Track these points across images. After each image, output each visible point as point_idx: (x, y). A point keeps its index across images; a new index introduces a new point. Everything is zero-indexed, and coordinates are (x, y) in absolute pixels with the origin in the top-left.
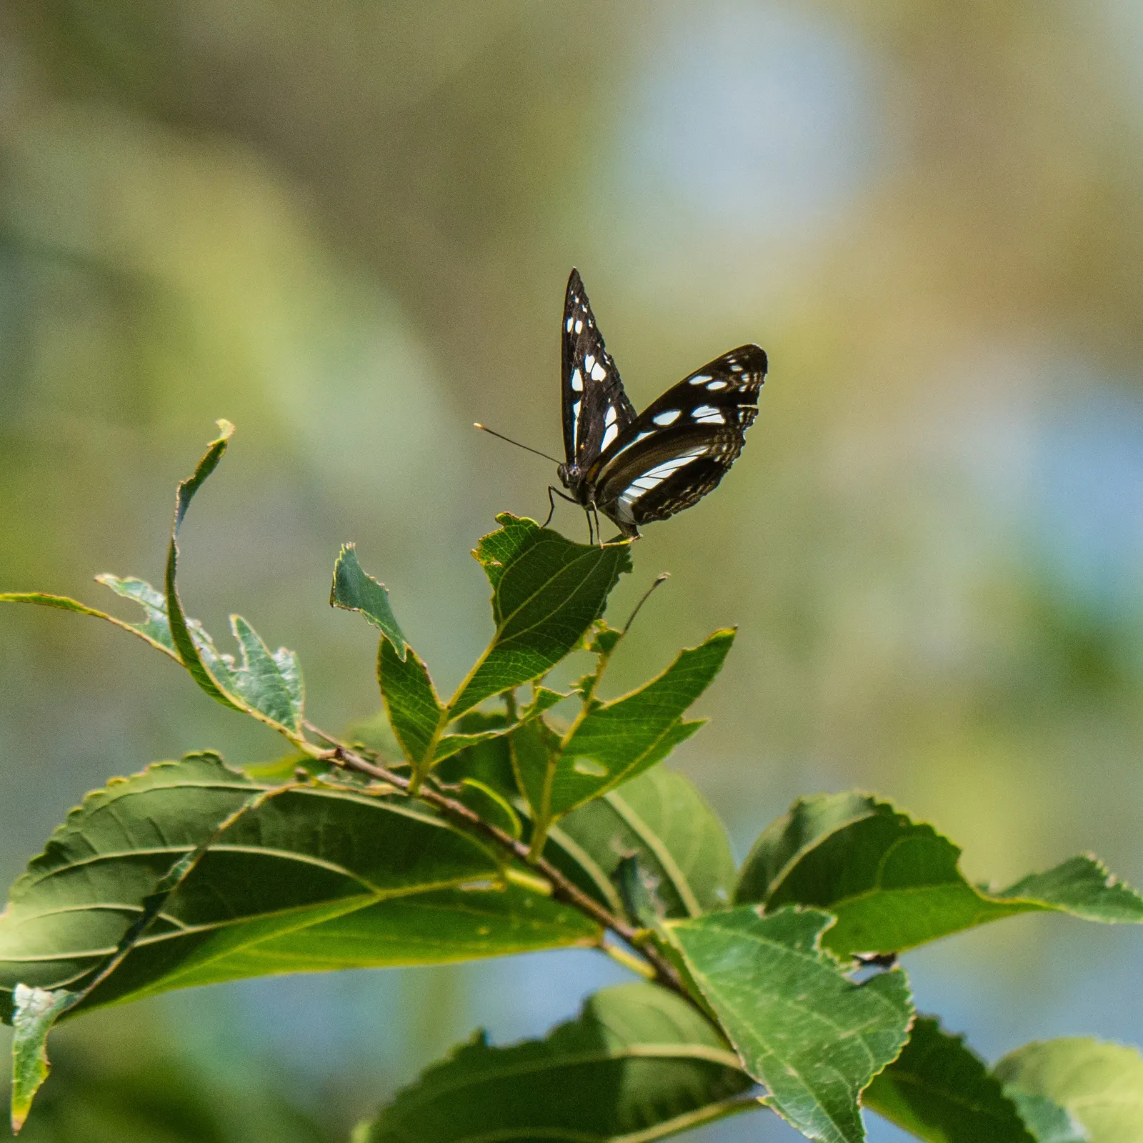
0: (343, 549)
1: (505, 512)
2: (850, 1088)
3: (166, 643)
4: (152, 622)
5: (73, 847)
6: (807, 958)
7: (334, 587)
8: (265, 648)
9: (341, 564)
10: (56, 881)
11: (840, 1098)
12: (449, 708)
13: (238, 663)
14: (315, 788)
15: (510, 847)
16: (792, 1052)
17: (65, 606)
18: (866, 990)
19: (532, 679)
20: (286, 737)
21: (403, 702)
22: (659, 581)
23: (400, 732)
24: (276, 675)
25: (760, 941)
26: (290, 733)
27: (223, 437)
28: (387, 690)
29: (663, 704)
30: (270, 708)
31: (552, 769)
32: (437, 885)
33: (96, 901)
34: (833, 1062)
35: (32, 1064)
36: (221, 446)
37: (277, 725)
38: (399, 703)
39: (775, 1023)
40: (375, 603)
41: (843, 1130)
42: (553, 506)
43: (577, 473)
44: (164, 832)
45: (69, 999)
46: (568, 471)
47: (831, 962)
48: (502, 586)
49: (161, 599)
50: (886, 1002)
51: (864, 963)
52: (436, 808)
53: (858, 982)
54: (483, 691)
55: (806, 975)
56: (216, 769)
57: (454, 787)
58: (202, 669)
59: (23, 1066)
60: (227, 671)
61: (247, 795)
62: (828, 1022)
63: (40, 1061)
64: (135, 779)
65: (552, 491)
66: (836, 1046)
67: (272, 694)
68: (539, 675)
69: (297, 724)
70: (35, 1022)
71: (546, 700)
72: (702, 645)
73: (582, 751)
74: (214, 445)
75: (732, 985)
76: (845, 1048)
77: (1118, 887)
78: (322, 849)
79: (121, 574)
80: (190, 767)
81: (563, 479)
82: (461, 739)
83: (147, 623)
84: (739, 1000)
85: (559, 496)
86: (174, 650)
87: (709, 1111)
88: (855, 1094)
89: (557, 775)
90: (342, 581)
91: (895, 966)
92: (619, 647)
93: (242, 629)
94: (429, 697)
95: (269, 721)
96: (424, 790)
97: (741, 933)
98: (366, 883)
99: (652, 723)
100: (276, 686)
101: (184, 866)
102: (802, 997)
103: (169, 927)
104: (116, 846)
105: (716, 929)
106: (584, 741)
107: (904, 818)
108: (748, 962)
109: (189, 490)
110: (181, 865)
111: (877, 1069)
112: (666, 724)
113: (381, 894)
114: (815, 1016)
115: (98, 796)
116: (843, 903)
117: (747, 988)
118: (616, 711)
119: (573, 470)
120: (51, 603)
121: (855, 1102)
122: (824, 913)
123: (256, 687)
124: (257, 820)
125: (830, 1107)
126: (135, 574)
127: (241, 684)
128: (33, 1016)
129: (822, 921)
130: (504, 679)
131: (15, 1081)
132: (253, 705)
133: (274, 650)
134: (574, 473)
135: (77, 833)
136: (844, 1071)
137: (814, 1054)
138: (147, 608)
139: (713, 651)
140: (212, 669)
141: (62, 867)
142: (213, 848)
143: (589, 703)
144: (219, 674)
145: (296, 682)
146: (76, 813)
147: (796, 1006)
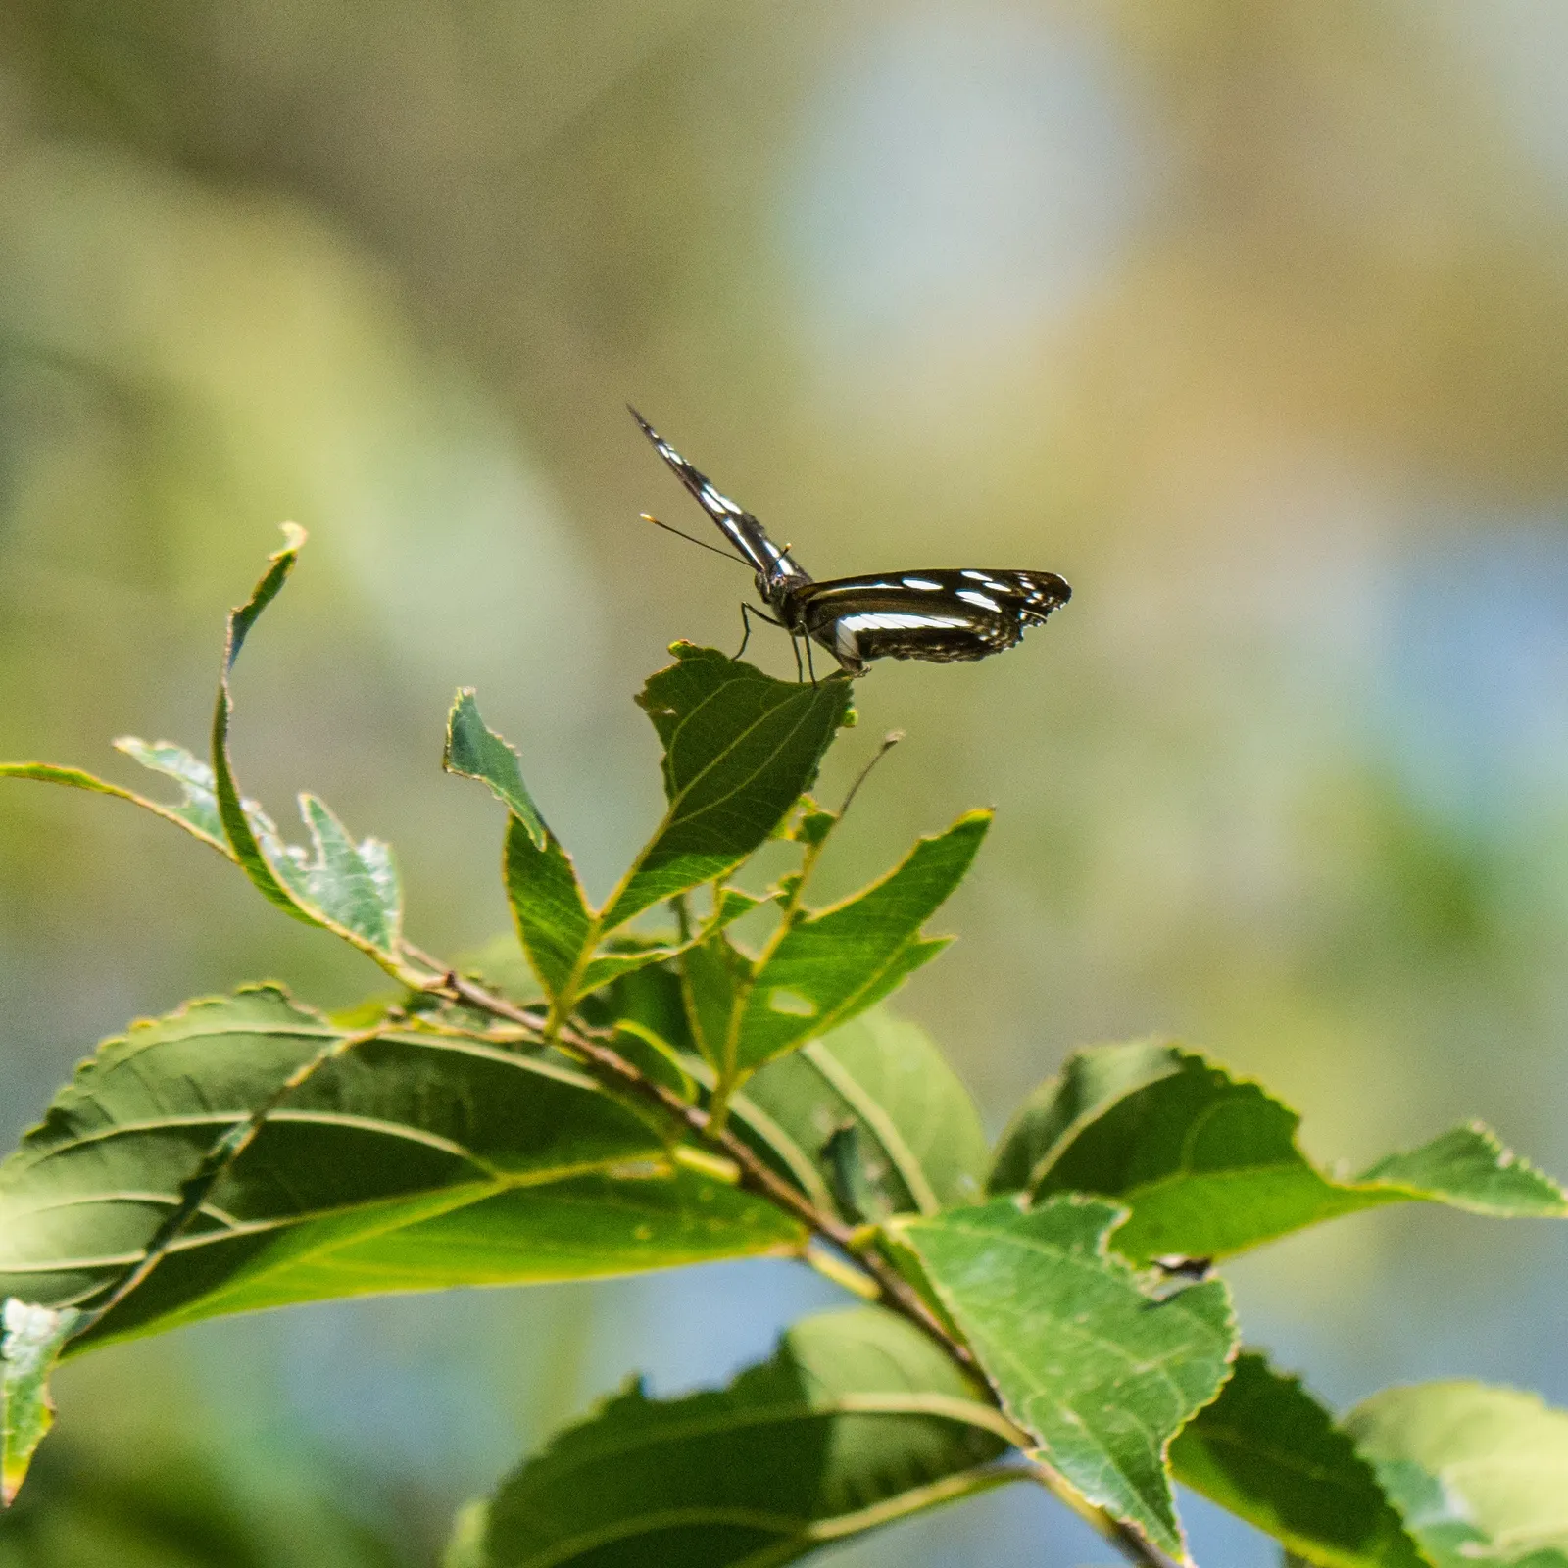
0: (460, 695)
1: (683, 640)
2: (1150, 1438)
3: (213, 831)
4: (193, 804)
5: (83, 1115)
6: (1090, 1266)
7: (449, 745)
8: (348, 840)
9: (457, 715)
10: (60, 1161)
11: (1137, 1452)
12: (602, 917)
13: (312, 859)
14: (415, 1032)
15: (680, 1116)
16: (1070, 1393)
17: (73, 781)
18: (1170, 1308)
19: (717, 876)
20: (375, 960)
21: (537, 909)
22: (888, 745)
23: (534, 953)
24: (364, 876)
25: (1024, 1243)
26: (382, 954)
27: (291, 547)
28: (517, 894)
29: (892, 915)
30: (355, 920)
31: (740, 1006)
32: (581, 1168)
33: (115, 1187)
34: (1128, 1403)
35: (30, 1409)
36: (287, 561)
37: (365, 943)
38: (531, 911)
39: (1046, 1352)
40: (502, 769)
41: (1143, 1494)
42: (748, 631)
43: (782, 583)
44: (208, 1093)
45: (81, 1321)
46: (770, 581)
47: (1121, 1271)
48: (676, 745)
49: (205, 773)
50: (1198, 1323)
51: (1169, 1271)
52: (580, 1059)
53: (1159, 1296)
54: (649, 894)
55: (1087, 1289)
56: (279, 1008)
57: (605, 1033)
58: (263, 866)
59: (17, 1412)
60: (297, 869)
61: (322, 1044)
62: (1118, 1350)
63: (42, 1406)
64: (168, 1023)
65: (747, 610)
66: (1131, 1382)
67: (357, 902)
68: (727, 871)
69: (393, 942)
70: (34, 1352)
71: (733, 907)
72: (946, 832)
73: (783, 980)
74: (279, 558)
75: (986, 1303)
76: (1145, 1385)
77: (1514, 1168)
78: (425, 1118)
79: (149, 737)
80: (243, 1005)
81: (762, 590)
82: (616, 962)
83: (186, 805)
84: (996, 1323)
85: (756, 616)
86: (223, 841)
87: (951, 1485)
88: (1158, 1445)
89: (748, 1014)
90: (459, 737)
91: (1211, 1275)
92: (834, 837)
93: (316, 813)
94: (575, 903)
95: (355, 937)
96: (564, 1033)
97: (997, 1233)
98: (484, 1165)
99: (880, 941)
100: (363, 891)
101: (237, 1138)
102: (1083, 1318)
103: (214, 1224)
104: (142, 1115)
105: (963, 1228)
106: (783, 967)
107: (1220, 1074)
108: (1008, 1272)
109: (244, 620)
110: (231, 1139)
111: (1187, 1412)
112: (896, 942)
113: (504, 1181)
114: (1103, 1344)
115: (118, 1045)
116: (1138, 1192)
117: (1006, 1307)
118: (827, 925)
119: (776, 579)
120: (53, 777)
121: (1159, 1456)
122: (1110, 1204)
123: (336, 893)
124: (336, 1078)
125: (1126, 1465)
126: (169, 738)
127: (315, 888)
128: (29, 1344)
129: (1108, 1216)
130: (677, 876)
131: (6, 1432)
132: (332, 916)
133: (360, 841)
134: (778, 583)
135: (88, 1097)
136: (1144, 1415)
137: (1101, 1393)
138: (187, 786)
139: (963, 841)
140: (277, 865)
141: (68, 1143)
142: (277, 1115)
143: (789, 914)
144: (287, 874)
145: (389, 885)
146: (87, 1070)
147: (1075, 1330)
